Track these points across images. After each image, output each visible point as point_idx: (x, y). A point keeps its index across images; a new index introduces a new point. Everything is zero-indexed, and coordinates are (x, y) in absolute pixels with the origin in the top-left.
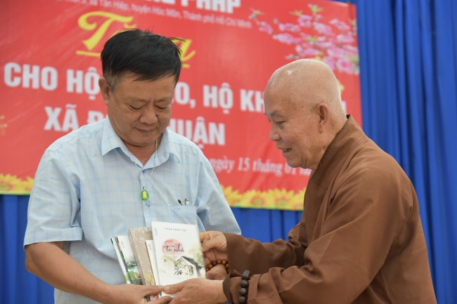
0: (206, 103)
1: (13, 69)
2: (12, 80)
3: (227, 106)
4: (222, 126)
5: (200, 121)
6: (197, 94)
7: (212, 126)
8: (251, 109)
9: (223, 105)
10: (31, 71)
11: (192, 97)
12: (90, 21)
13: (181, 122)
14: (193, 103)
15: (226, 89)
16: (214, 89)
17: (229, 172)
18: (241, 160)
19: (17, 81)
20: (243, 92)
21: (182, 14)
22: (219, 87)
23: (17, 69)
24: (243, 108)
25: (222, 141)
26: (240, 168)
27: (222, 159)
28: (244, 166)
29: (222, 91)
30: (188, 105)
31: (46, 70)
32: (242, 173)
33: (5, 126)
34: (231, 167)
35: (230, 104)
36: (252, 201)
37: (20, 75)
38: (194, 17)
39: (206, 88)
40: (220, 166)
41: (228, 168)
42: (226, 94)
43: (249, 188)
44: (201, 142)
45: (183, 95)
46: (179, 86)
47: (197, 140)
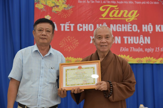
4: (149, 38)
5: (141, 36)
8: (160, 31)
10: (85, 26)
13: (135, 38)
14: (139, 31)
15: (150, 25)
17: (152, 52)
18: (156, 48)
20: (156, 26)
21: (134, 2)
22: (148, 25)
24: (157, 31)
26: (156, 51)
27: (150, 48)
28: (157, 50)
31: (90, 25)
32: (157, 52)
34: (153, 51)
35: (152, 30)
36: (161, 61)
38: (138, 3)
39: (143, 26)
40: (149, 51)
41: (152, 51)
42: (150, 27)
43: (159, 57)
44: (142, 43)
45: (135, 28)
46: (134, 26)
47: (140, 43)
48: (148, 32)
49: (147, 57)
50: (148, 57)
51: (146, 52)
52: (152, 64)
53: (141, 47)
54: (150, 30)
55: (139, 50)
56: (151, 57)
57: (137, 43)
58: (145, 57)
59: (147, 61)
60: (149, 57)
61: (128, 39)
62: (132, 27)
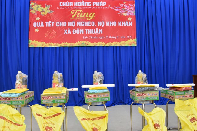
0: (98, 25)
3: (103, 25)
4: (102, 30)
6: (96, 24)
7: (100, 30)
10: (61, 23)
12: (73, 12)
13: (93, 30)
14: (95, 26)
19: (59, 25)
21: (93, 8)
22: (101, 22)
23: (59, 23)
25: (102, 33)
31: (64, 23)
37: (59, 24)
38: (95, 8)
39: (98, 22)
44: (97, 33)
45: (93, 24)
46: (92, 22)
47: (96, 33)
48: (101, 26)
50: (101, 42)
55: (95, 38)
59: (100, 44)
61: (88, 31)
62: (91, 23)
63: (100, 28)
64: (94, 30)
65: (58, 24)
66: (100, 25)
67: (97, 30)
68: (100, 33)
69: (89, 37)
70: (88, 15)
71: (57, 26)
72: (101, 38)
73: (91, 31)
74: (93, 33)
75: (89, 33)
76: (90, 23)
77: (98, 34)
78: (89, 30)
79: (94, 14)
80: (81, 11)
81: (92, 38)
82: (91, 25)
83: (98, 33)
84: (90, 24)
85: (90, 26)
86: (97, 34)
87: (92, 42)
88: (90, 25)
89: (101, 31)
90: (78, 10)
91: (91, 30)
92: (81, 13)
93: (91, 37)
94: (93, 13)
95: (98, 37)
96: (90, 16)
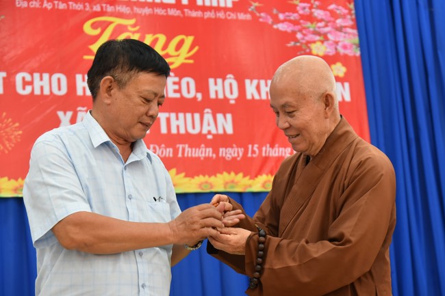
0: (213, 96)
1: (24, 78)
2: (24, 88)
3: (233, 96)
4: (229, 116)
5: (208, 113)
6: (202, 87)
7: (220, 116)
8: (257, 97)
9: (228, 95)
10: (41, 79)
11: (198, 90)
12: (94, 26)
13: (189, 116)
14: (199, 96)
15: (231, 80)
16: (219, 81)
17: (239, 159)
18: (250, 146)
19: (28, 89)
20: (247, 82)
21: (183, 13)
22: (224, 79)
23: (28, 78)
24: (249, 97)
25: (230, 131)
26: (250, 155)
27: (232, 147)
28: (253, 152)
29: (227, 82)
30: (195, 98)
31: (55, 76)
32: (252, 158)
33: (20, 132)
34: (241, 154)
35: (236, 94)
36: (264, 186)
37: (31, 83)
38: (194, 14)
39: (211, 81)
40: (230, 154)
41: (238, 156)
42: (231, 85)
43: (259, 173)
44: (209, 132)
45: (189, 89)
46: (184, 81)
47: (205, 131)
48: (226, 100)
49: (225, 174)
50: (229, 173)
51: (223, 158)
52: (240, 194)
53: (208, 144)
54: (231, 93)
55: (202, 153)
56: (236, 173)
57: (196, 131)
58: (221, 173)
59: (226, 184)
60: (233, 174)
61: (168, 120)
62: (179, 83)
63: (220, 106)
64: (197, 116)
65: (25, 83)
66: (221, 96)
67: (208, 116)
68: (221, 131)
69: (176, 152)
70: (165, 47)
71: (20, 90)
72: (229, 153)
73: (181, 123)
74: (191, 131)
75: (174, 131)
76: (175, 83)
77: (216, 136)
78: (173, 116)
79: (189, 40)
80: (134, 26)
81: (190, 152)
82: (179, 91)
83: (214, 131)
84: (176, 87)
85: (178, 95)
86: (210, 137)
87: (191, 174)
88: (175, 91)
89: (226, 124)
90: (118, 21)
91: (181, 115)
92: (134, 32)
93: (183, 150)
94: (187, 35)
95: (216, 151)
96: (171, 49)
